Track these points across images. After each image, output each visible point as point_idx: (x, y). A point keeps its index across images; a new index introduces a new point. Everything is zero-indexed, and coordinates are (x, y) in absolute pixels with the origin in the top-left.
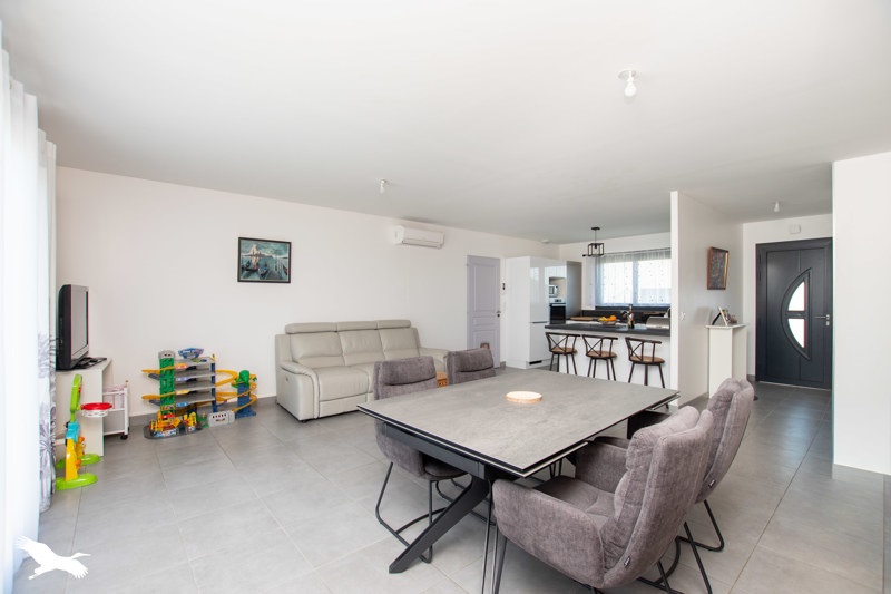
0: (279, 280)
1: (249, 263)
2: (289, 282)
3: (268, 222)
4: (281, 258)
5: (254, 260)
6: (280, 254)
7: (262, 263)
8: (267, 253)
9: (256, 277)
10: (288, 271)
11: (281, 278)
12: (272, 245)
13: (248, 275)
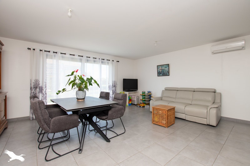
0: (167, 75)
1: (160, 71)
2: (169, 75)
3: (163, 61)
4: (167, 69)
5: (160, 70)
6: (166, 68)
7: (162, 71)
8: (163, 68)
9: (161, 75)
10: (169, 72)
11: (167, 74)
12: (164, 66)
13: (160, 74)
